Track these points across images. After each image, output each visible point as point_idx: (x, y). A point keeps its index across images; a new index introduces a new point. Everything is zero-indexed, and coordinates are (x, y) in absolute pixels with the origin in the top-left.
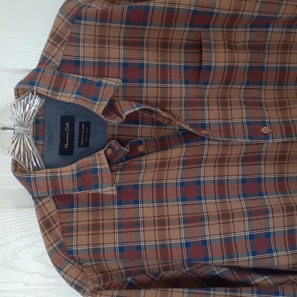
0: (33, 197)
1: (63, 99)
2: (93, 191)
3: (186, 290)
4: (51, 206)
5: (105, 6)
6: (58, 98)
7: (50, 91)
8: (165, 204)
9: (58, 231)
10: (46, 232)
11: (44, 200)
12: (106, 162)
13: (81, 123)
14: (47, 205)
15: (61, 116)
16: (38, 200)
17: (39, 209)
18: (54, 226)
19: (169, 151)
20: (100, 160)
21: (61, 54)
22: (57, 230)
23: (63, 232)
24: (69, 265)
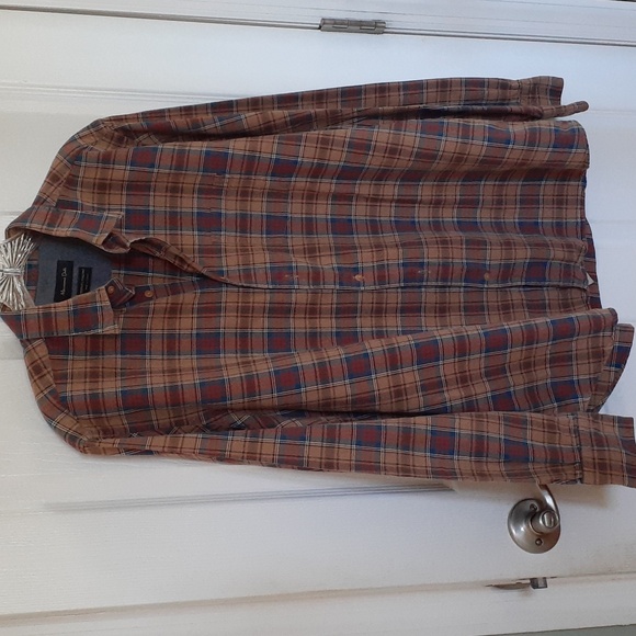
0: (21, 341)
1: (58, 234)
2: (92, 332)
3: (200, 436)
4: (42, 350)
5: (109, 149)
6: (53, 234)
7: (45, 227)
8: (177, 357)
9: (49, 378)
10: (36, 377)
11: (36, 343)
12: (107, 298)
13: (80, 269)
14: (38, 349)
15: (59, 261)
16: (28, 343)
17: (27, 353)
18: (45, 371)
19: (181, 295)
20: (100, 296)
21: (57, 193)
22: (48, 376)
23: (55, 378)
24: (62, 415)
